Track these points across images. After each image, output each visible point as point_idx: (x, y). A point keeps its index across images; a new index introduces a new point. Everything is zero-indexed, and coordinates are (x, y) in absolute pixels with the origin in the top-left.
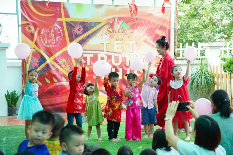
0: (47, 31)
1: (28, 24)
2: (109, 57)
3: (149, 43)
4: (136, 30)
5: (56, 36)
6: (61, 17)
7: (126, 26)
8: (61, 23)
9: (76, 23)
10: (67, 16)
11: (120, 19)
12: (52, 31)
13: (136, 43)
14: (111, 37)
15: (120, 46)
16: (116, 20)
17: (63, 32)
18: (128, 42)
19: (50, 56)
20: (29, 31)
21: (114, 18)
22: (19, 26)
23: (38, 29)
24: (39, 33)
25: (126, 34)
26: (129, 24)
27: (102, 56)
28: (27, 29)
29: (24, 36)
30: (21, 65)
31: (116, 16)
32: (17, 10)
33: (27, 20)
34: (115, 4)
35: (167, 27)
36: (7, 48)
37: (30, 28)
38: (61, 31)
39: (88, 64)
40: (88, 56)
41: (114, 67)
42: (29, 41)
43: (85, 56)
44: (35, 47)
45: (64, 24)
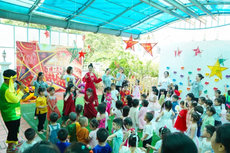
0: (29, 56)
1: (20, 53)
2: (58, 68)
5: (33, 58)
6: (36, 50)
7: (64, 55)
8: (36, 53)
9: (43, 53)
10: (39, 49)
11: (62, 51)
12: (32, 56)
14: (58, 59)
15: (62, 63)
16: (61, 52)
17: (37, 57)
18: (65, 62)
19: (31, 68)
20: (20, 56)
21: (60, 51)
22: (15, 53)
23: (25, 55)
24: (25, 57)
25: (64, 58)
26: (66, 54)
27: (55, 67)
28: (19, 55)
29: (18, 59)
31: (61, 50)
32: (14, 46)
33: (19, 51)
34: (60, 45)
36: (10, 65)
37: (21, 55)
38: (36, 56)
39: (48, 71)
40: (49, 68)
41: (60, 72)
42: (20, 61)
43: (47, 67)
44: (23, 64)
45: (37, 53)
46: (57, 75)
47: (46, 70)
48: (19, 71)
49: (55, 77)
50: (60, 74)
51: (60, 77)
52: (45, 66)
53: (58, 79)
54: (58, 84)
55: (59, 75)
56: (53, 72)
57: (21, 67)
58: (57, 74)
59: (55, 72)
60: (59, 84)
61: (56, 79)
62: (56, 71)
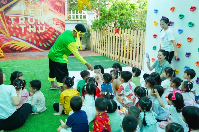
2: (26, 19)
3: (52, 11)
4: (43, 2)
13: (44, 11)
14: (27, 6)
15: (33, 12)
18: (38, 10)
25: (36, 4)
27: (22, 18)
39: (13, 23)
40: (12, 18)
41: (30, 25)
43: (10, 17)
46: (25, 28)
47: (9, 21)
49: (23, 31)
50: (30, 26)
51: (30, 32)
52: (6, 15)
53: (27, 34)
54: (28, 41)
55: (28, 28)
56: (21, 25)
58: (25, 26)
59: (23, 25)
60: (30, 40)
61: (25, 34)
62: (24, 23)
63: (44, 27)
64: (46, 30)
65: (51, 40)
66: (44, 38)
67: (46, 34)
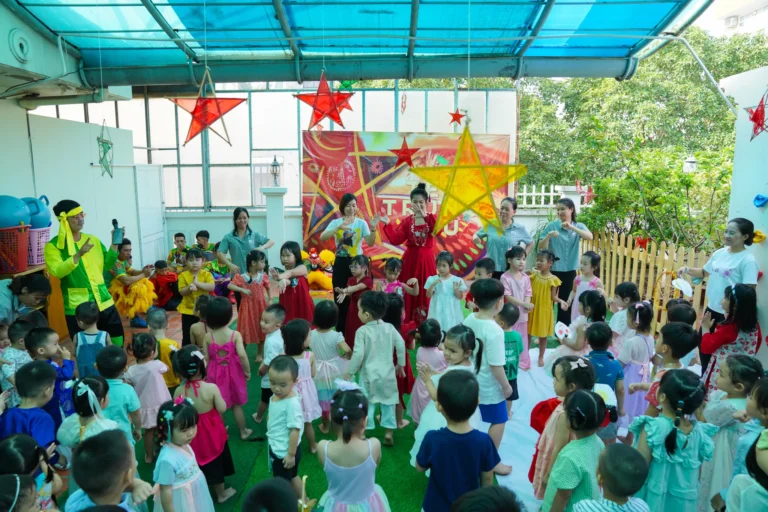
0: (335, 169)
1: (311, 162)
3: (478, 186)
5: (346, 176)
6: (353, 150)
7: (444, 161)
8: (353, 159)
9: (373, 158)
10: (362, 148)
11: (434, 152)
12: (342, 169)
16: (430, 153)
17: (357, 171)
20: (312, 170)
21: (427, 151)
22: (300, 164)
23: (323, 167)
24: (326, 170)
26: (448, 158)
28: (309, 168)
29: (306, 177)
30: (301, 214)
31: (430, 147)
32: (299, 144)
33: (310, 156)
34: (429, 131)
35: (504, 162)
36: (285, 193)
37: (313, 167)
38: (354, 169)
39: (389, 213)
40: (390, 203)
42: (312, 183)
43: (385, 202)
44: (320, 190)
45: (358, 160)
47: (383, 210)
48: (309, 212)
52: (379, 196)
57: (314, 199)
63: (456, 223)
64: (461, 230)
65: (470, 253)
66: (456, 250)
67: (460, 241)
